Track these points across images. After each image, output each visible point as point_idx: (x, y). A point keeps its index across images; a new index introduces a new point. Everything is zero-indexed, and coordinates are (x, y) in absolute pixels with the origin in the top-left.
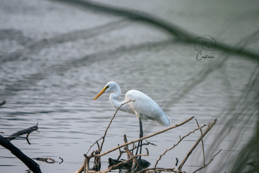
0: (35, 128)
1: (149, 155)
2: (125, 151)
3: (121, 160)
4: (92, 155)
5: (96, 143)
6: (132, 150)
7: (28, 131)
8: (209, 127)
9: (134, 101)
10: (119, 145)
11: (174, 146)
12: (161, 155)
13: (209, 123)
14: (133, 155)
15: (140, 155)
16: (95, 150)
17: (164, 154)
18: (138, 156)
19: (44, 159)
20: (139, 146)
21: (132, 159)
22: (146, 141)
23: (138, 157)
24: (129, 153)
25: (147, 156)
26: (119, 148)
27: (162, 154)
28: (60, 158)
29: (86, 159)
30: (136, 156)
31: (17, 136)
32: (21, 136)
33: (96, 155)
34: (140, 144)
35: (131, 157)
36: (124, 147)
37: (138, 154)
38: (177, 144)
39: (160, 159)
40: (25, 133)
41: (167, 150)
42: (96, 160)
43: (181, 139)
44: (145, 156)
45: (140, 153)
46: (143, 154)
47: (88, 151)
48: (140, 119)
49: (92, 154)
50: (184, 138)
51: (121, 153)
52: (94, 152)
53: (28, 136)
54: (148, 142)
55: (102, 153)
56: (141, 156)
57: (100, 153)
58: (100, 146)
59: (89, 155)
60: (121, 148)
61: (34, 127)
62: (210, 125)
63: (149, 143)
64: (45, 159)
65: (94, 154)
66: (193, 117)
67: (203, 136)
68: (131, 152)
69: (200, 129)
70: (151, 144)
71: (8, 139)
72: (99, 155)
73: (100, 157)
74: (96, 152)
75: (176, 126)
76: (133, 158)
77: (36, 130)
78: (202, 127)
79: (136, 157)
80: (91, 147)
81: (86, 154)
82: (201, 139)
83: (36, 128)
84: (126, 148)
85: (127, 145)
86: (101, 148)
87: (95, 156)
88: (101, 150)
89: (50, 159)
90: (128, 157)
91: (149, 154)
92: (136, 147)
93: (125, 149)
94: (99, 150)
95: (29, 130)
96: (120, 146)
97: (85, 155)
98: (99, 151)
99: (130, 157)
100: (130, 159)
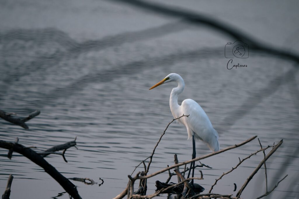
0: (72, 144)
1: (203, 179)
2: (175, 173)
3: (170, 184)
4: (138, 177)
5: (143, 163)
6: (184, 172)
7: (64, 146)
8: (273, 149)
9: (188, 116)
10: (168, 166)
11: (232, 169)
12: (217, 179)
13: (274, 145)
14: (185, 178)
15: (193, 178)
16: (141, 171)
17: (221, 178)
18: (190, 179)
19: (81, 179)
20: (191, 168)
21: (183, 183)
22: (200, 162)
23: (189, 181)
24: (180, 176)
25: (200, 179)
26: (169, 170)
27: (219, 178)
28: (100, 179)
29: (130, 180)
30: (188, 179)
31: (52, 152)
32: (57, 152)
33: (142, 176)
34: (192, 166)
35: (182, 180)
36: (174, 169)
37: (191, 177)
38: (236, 168)
39: (216, 184)
40: (61, 149)
41: (224, 173)
42: (142, 182)
43: (241, 161)
44: (198, 179)
45: (193, 176)
46: (196, 178)
47: (133, 172)
48: (193, 136)
49: (138, 175)
50: (244, 160)
51: (171, 175)
52: (140, 173)
53: (64, 153)
54: (202, 163)
55: (148, 174)
56: (194, 180)
57: (146, 175)
58: (147, 167)
59: (134, 176)
60: (170, 170)
61: (72, 142)
62: (275, 147)
63: (203, 165)
64: (83, 179)
65: (140, 175)
66: (256, 137)
67: (266, 159)
68: (183, 174)
69: (263, 151)
70: (205, 166)
71: (42, 156)
72: (145, 177)
73: (146, 179)
74: (142, 173)
75: (235, 146)
76: (184, 181)
77: (73, 145)
78: (266, 149)
79: (188, 181)
80: (136, 167)
81: (130, 175)
82: (264, 162)
83: (74, 144)
84: (177, 169)
85: (178, 166)
86: (148, 169)
87: (140, 178)
88: (148, 171)
89: (88, 180)
90: (179, 181)
91: (203, 177)
92: (188, 170)
93: (175, 171)
94: (146, 171)
95: (66, 146)
96: (170, 167)
97: (129, 177)
98: (145, 173)
99: (180, 181)
100: (180, 183)
